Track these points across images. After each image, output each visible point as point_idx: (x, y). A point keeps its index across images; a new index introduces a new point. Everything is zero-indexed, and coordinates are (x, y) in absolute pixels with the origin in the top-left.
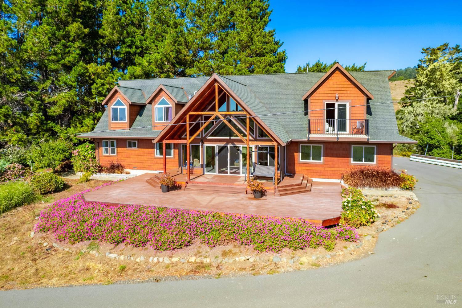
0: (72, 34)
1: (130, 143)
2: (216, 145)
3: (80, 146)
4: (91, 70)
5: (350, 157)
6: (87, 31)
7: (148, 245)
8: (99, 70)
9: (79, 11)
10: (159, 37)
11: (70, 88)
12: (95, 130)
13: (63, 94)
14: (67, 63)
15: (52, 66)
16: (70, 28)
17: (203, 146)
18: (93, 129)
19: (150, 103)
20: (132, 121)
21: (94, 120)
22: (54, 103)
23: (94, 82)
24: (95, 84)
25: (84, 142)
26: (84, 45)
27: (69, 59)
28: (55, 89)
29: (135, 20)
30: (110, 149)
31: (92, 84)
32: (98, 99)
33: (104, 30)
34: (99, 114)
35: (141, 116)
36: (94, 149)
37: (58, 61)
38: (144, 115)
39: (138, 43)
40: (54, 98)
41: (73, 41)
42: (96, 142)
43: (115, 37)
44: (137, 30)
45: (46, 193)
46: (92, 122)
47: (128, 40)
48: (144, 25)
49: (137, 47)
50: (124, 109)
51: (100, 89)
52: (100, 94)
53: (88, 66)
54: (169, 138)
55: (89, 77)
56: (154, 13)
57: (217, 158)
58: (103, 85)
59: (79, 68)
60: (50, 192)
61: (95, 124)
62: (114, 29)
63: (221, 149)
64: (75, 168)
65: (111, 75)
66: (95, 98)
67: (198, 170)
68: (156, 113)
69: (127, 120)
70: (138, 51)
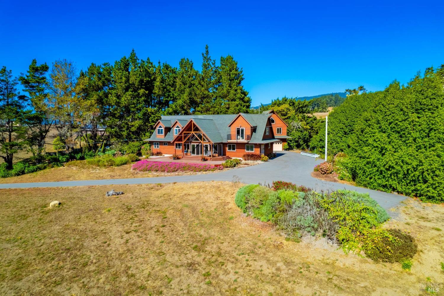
0: (141, 94)
1: (165, 143)
2: (195, 144)
3: (144, 145)
4: (149, 111)
5: (245, 149)
6: (147, 92)
7: (165, 171)
8: (153, 111)
9: (144, 83)
10: (182, 92)
11: (140, 119)
12: (151, 138)
13: (136, 122)
14: (139, 108)
15: (133, 109)
16: (139, 91)
17: (191, 145)
18: (150, 137)
19: (173, 127)
20: (165, 135)
21: (150, 133)
22: (133, 126)
23: (150, 116)
24: (151, 117)
25: (146, 143)
26: (146, 99)
27: (139, 106)
28: (134, 120)
29: (170, 83)
30: (156, 146)
31: (149, 117)
32: (152, 124)
33: (155, 90)
34: (153, 131)
35: (169, 132)
36: (150, 146)
37: (135, 107)
38: (171, 132)
39: (172, 96)
40: (133, 123)
41: (141, 97)
42: (151, 143)
43: (160, 93)
44: (171, 88)
45: (133, 161)
46: (149, 134)
47: (166, 95)
48: (175, 85)
49: (171, 97)
50: (162, 129)
51: (153, 119)
52: (153, 121)
53: (148, 109)
54: (177, 141)
55: (148, 114)
56: (180, 79)
57: (196, 149)
58: (154, 117)
59: (144, 111)
60: (134, 161)
61: (151, 135)
62: (160, 89)
63: (197, 146)
64: (142, 154)
65: (158, 113)
66: (151, 123)
67: (189, 153)
68: (175, 131)
69: (163, 134)
70: (172, 99)
